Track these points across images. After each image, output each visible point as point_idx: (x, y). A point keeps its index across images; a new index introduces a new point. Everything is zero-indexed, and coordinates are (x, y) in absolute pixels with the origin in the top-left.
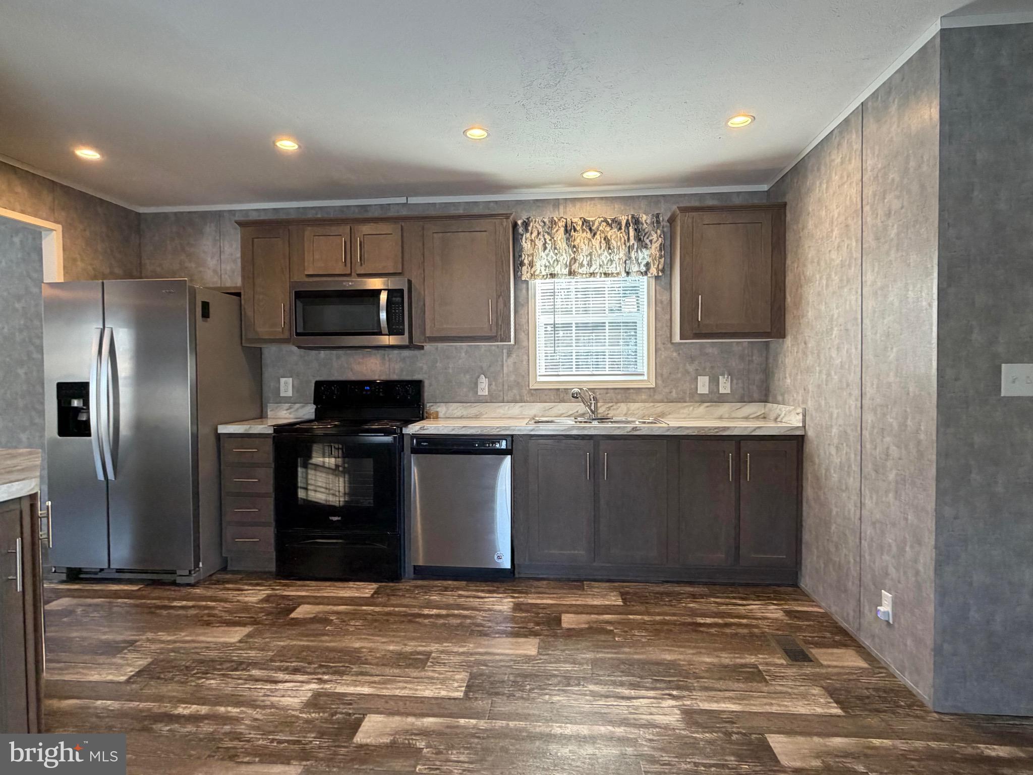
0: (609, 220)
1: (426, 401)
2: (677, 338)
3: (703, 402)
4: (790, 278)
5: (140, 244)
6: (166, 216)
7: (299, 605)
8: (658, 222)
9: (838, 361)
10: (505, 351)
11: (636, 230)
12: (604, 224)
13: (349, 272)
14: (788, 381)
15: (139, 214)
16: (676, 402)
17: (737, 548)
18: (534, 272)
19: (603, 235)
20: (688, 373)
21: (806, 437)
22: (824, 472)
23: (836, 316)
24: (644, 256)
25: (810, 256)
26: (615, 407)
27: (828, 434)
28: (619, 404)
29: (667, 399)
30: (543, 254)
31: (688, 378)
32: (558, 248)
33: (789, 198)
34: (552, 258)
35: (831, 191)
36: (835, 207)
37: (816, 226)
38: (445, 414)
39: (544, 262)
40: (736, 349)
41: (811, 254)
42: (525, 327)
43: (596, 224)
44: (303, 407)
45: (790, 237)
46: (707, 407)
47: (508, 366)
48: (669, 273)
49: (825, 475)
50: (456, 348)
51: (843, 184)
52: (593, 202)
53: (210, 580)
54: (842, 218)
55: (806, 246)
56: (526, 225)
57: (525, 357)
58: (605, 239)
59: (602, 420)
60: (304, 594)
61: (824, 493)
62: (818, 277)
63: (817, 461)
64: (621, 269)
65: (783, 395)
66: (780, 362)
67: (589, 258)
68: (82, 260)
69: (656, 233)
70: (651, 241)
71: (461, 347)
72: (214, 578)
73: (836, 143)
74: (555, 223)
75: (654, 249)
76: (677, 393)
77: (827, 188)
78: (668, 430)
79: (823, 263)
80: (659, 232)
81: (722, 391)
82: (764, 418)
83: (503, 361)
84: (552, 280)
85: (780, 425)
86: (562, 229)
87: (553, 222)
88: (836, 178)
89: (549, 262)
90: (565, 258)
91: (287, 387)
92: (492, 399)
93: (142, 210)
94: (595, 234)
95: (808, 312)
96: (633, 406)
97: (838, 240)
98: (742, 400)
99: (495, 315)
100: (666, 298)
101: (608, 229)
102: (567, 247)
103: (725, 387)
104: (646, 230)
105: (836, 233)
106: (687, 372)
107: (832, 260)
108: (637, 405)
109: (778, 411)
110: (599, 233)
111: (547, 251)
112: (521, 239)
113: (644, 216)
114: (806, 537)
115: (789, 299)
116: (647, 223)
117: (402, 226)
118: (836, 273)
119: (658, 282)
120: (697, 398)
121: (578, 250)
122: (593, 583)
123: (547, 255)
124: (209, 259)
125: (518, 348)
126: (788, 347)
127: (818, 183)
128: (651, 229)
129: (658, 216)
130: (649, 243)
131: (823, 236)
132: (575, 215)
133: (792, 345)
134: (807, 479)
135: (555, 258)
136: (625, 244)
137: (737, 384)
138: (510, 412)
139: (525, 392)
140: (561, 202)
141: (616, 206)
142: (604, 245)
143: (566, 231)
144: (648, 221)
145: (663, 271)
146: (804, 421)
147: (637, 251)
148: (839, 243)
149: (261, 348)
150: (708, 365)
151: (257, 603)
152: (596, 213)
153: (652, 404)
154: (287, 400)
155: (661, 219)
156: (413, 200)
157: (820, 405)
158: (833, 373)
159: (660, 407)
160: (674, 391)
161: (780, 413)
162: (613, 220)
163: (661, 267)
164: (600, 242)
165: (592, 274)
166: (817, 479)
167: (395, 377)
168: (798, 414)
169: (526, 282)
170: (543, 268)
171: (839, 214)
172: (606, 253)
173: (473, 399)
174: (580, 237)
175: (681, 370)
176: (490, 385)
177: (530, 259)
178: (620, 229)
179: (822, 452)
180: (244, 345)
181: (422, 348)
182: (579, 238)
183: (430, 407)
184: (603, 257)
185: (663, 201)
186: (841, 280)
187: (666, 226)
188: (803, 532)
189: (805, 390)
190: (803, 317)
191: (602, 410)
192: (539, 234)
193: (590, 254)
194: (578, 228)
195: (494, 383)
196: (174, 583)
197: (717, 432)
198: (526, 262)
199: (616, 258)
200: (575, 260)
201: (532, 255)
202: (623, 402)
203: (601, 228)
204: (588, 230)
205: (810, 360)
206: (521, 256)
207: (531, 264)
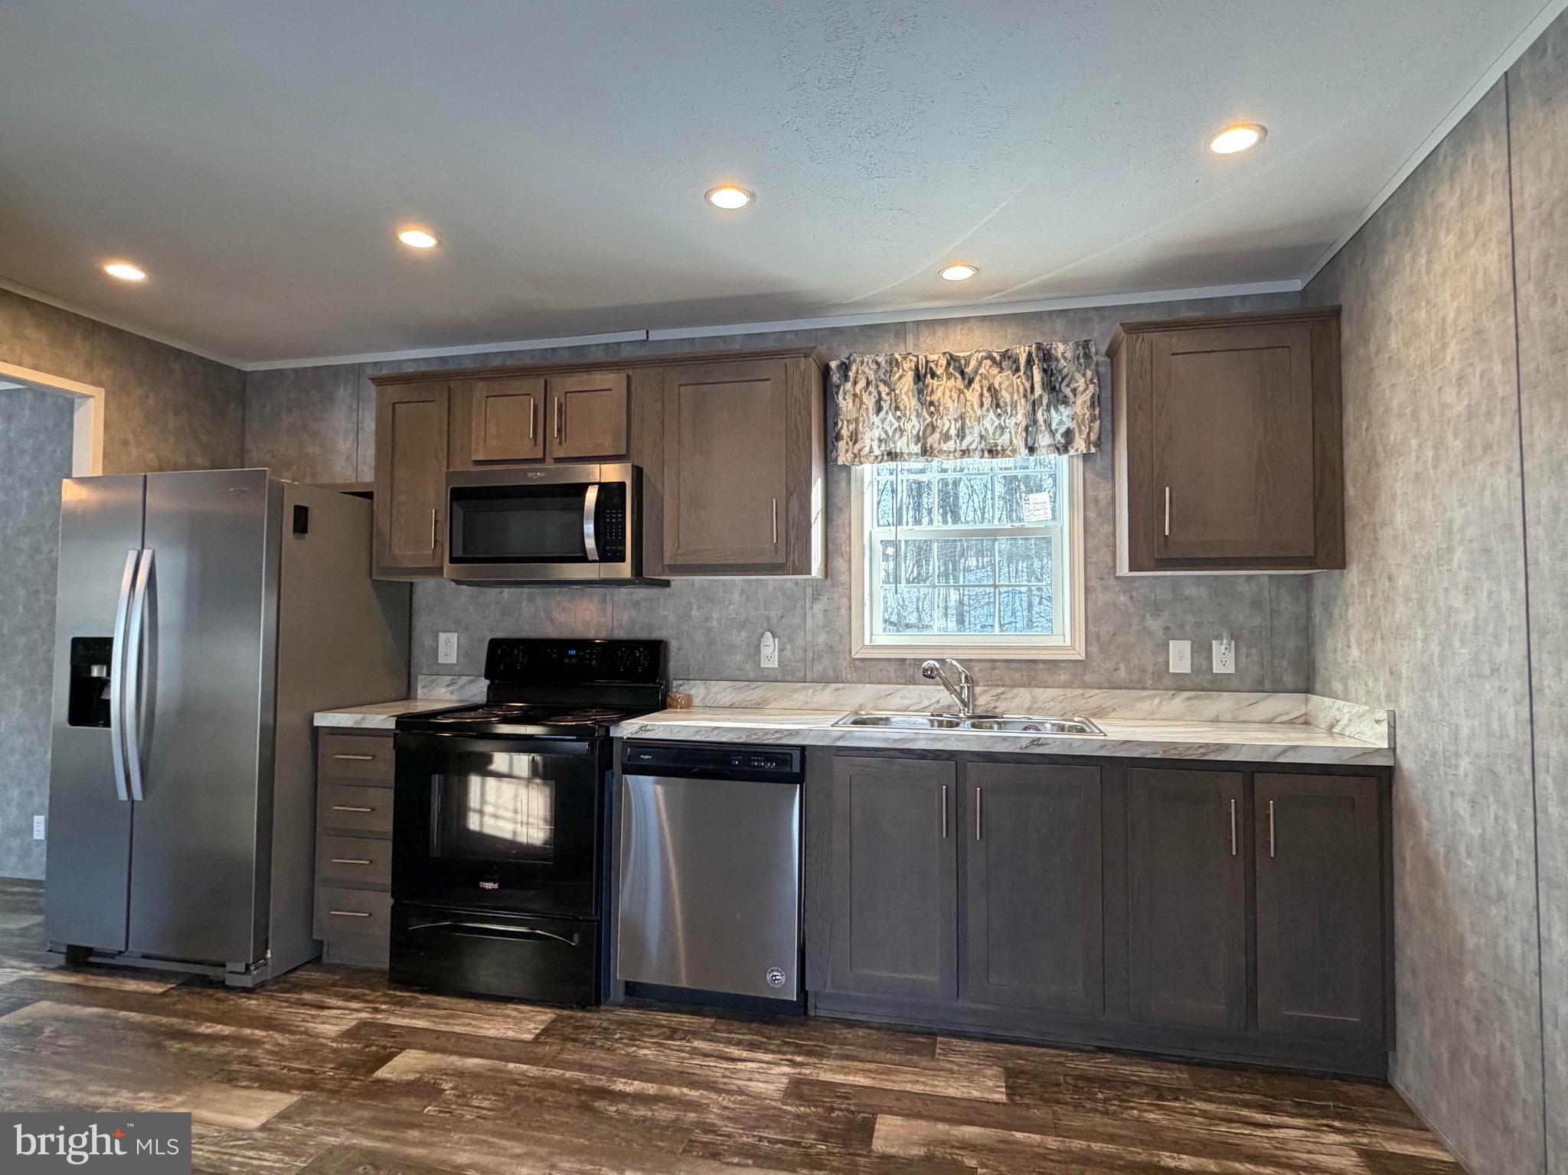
0: (995, 355)
1: (671, 677)
2: (1123, 569)
3: (1181, 689)
4: (1352, 451)
5: (243, 420)
6: (280, 373)
7: (402, 1049)
8: (1087, 356)
9: (1468, 617)
10: (809, 590)
11: (1045, 371)
12: (988, 362)
13: (540, 455)
14: (1355, 652)
15: (242, 374)
16: (1128, 688)
17: (1252, 991)
18: (860, 451)
19: (985, 383)
20: (1150, 634)
21: (1397, 772)
22: (1442, 850)
23: (1458, 522)
24: (1061, 418)
25: (1395, 403)
26: (1009, 695)
27: (1451, 771)
28: (1016, 690)
29: (1109, 682)
30: (876, 420)
31: (1149, 645)
32: (902, 407)
33: (1347, 298)
34: (892, 425)
35: (1438, 268)
36: (1448, 298)
37: (1407, 343)
38: (704, 699)
39: (877, 433)
40: (1243, 588)
41: (1397, 399)
42: (844, 548)
43: (973, 363)
44: (473, 681)
45: (1351, 372)
46: (1188, 699)
47: (813, 616)
48: (1109, 447)
49: (1446, 858)
50: (724, 583)
51: (1465, 249)
52: (967, 325)
53: (284, 983)
54: (1466, 318)
55: (1386, 385)
56: (845, 367)
57: (844, 600)
58: (989, 389)
59: (980, 720)
60: (420, 1023)
61: (1445, 897)
62: (1414, 443)
63: (1425, 823)
64: (1019, 442)
65: (1344, 680)
66: (1336, 616)
67: (959, 425)
68: (139, 444)
69: (1084, 375)
70: (1074, 391)
71: (733, 584)
72: (293, 977)
73: (1446, 171)
74: (898, 364)
75: (1081, 404)
76: (1129, 672)
77: (1429, 263)
78: (1102, 747)
79: (1425, 417)
80: (1089, 373)
81: (1217, 669)
82: (1306, 723)
83: (804, 608)
84: (892, 465)
85: (1340, 744)
86: (910, 375)
87: (893, 363)
88: (1448, 241)
89: (886, 432)
90: (914, 426)
91: (449, 647)
92: (785, 675)
93: (249, 367)
94: (971, 381)
95: (1393, 514)
96: (1044, 694)
97: (1457, 365)
98: (1259, 687)
99: (782, 528)
100: (1104, 495)
101: (995, 371)
102: (919, 407)
103: (1223, 659)
104: (1065, 371)
105: (1453, 349)
106: (1147, 632)
107: (1445, 406)
108: (1050, 692)
109: (1334, 713)
110: (978, 378)
111: (882, 413)
112: (837, 393)
113: (1059, 344)
114: (1405, 982)
115: (1351, 491)
116: (1065, 358)
117: (628, 375)
118: (1456, 435)
119: (1089, 464)
120: (1167, 682)
121: (938, 411)
122: (954, 1041)
123: (883, 421)
124: (341, 441)
125: (833, 586)
126: (1352, 586)
127: (1407, 257)
128: (1074, 368)
129: (1086, 345)
130: (1070, 395)
131: (1423, 362)
132: (934, 349)
133: (1362, 583)
134: (1403, 860)
135: (896, 425)
136: (1025, 396)
137: (1248, 655)
138: (816, 699)
139: (843, 663)
140: (909, 327)
141: (1009, 331)
142: (987, 401)
143: (918, 378)
144: (1069, 355)
145: (1098, 444)
146: (1392, 736)
147: (1048, 410)
148: (1462, 370)
149: (412, 584)
150: (1190, 618)
151: (333, 1040)
152: (970, 345)
153: (1079, 691)
154: (448, 670)
155: (1093, 350)
156: (656, 335)
157: (1427, 708)
158: (1456, 643)
159: (1096, 698)
160: (1122, 667)
161: (1338, 715)
162: (1005, 355)
163: (1093, 437)
164: (981, 395)
165: (965, 453)
166: (1428, 863)
167: (621, 634)
168: (1378, 722)
169: (846, 468)
170: (875, 444)
171: (1459, 311)
172: (991, 414)
173: (752, 675)
174: (944, 389)
175: (1135, 628)
176: (781, 650)
177: (852, 427)
178: (1018, 370)
179: (1436, 809)
180: (374, 578)
181: (666, 584)
182: (941, 389)
183: (680, 689)
184: (987, 423)
185: (1096, 319)
186: (1469, 446)
187: (1104, 362)
188: (1398, 971)
189: (1391, 673)
190: (1383, 525)
191: (984, 700)
192: (868, 383)
193: (962, 417)
194: (939, 371)
195: (788, 647)
196: (221, 985)
197: (1204, 754)
198: (845, 432)
199: (1011, 423)
200: (933, 427)
201: (857, 421)
202: (1024, 686)
203: (982, 371)
204: (957, 375)
205: (1401, 612)
206: (836, 424)
207: (855, 437)
